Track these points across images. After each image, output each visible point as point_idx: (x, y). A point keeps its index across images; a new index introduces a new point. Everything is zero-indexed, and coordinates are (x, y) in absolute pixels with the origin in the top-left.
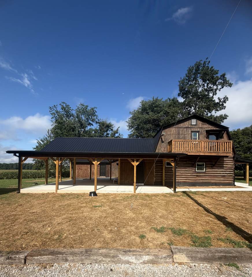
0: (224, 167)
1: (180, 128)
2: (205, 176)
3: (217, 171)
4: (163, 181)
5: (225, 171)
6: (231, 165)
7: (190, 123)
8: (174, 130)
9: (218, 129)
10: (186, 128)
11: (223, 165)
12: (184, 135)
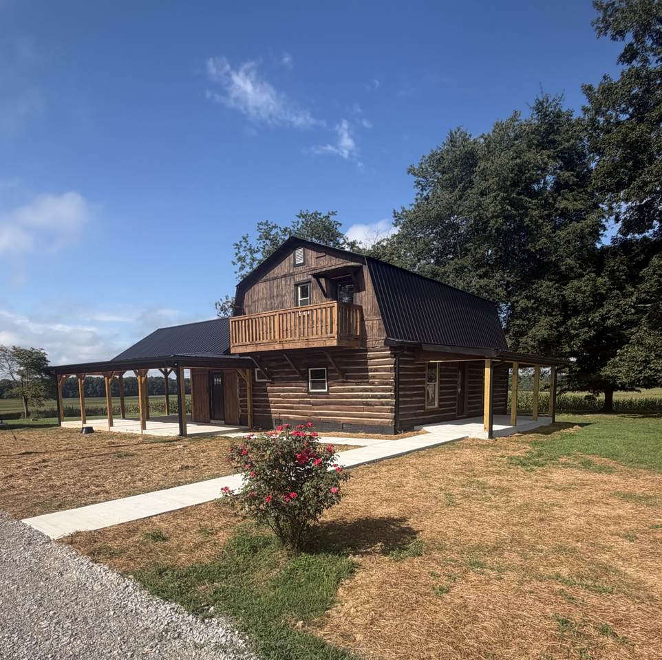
0: (367, 377)
1: (274, 279)
2: (326, 404)
3: (353, 390)
4: (249, 416)
5: (371, 390)
6: (385, 370)
7: (292, 262)
8: (263, 289)
9: (353, 264)
10: (285, 276)
11: (368, 372)
12: (282, 296)
